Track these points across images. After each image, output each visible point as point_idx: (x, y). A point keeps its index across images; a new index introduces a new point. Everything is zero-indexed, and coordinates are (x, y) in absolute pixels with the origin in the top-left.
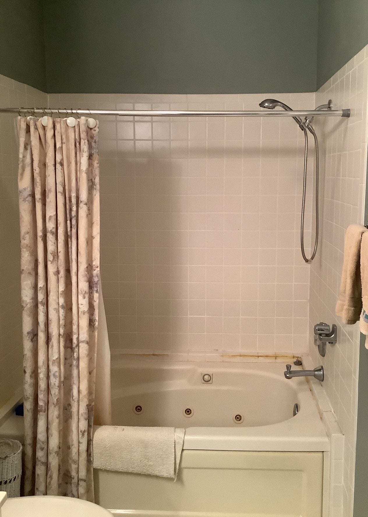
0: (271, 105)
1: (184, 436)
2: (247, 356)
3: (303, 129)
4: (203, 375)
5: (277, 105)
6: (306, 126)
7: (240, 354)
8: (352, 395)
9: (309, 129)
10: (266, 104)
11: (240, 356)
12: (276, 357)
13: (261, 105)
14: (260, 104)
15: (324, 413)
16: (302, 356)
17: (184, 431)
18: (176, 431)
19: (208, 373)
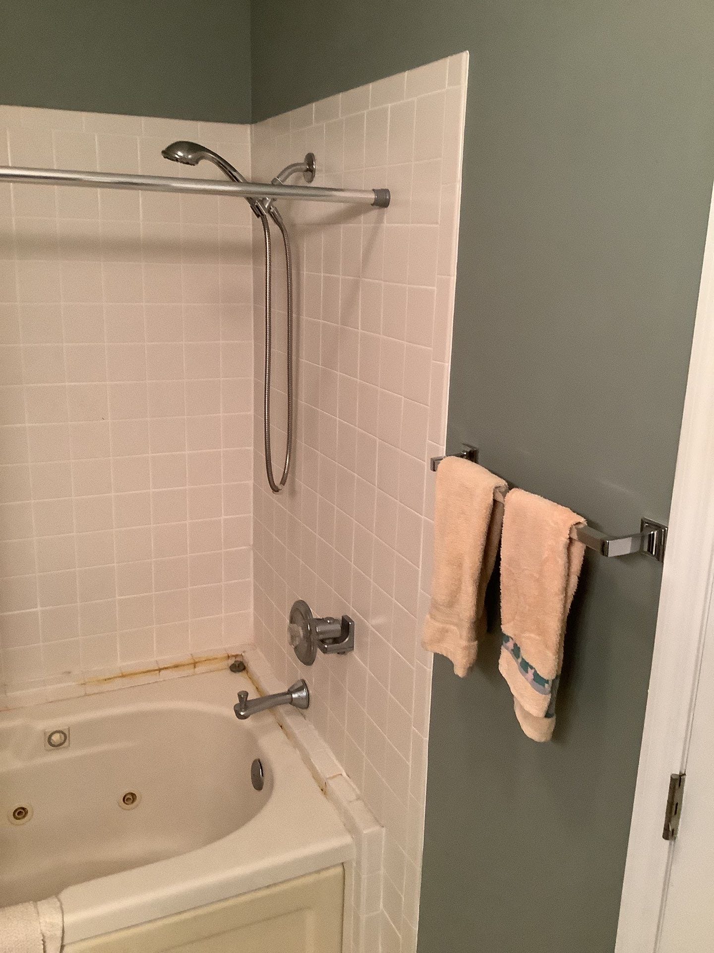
0: (190, 156)
1: (63, 918)
2: (136, 674)
3: (258, 213)
4: (48, 735)
5: (202, 158)
6: (266, 207)
7: (122, 673)
8: (410, 764)
9: (273, 216)
10: (180, 154)
11: (123, 676)
12: (195, 664)
13: (168, 153)
14: (163, 152)
15: (330, 782)
16: (244, 652)
17: (58, 904)
18: (40, 911)
19: (60, 729)
